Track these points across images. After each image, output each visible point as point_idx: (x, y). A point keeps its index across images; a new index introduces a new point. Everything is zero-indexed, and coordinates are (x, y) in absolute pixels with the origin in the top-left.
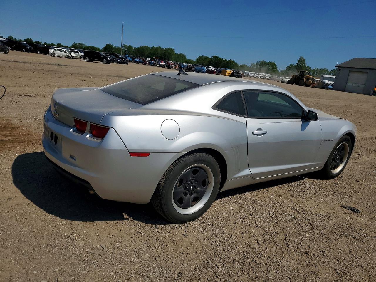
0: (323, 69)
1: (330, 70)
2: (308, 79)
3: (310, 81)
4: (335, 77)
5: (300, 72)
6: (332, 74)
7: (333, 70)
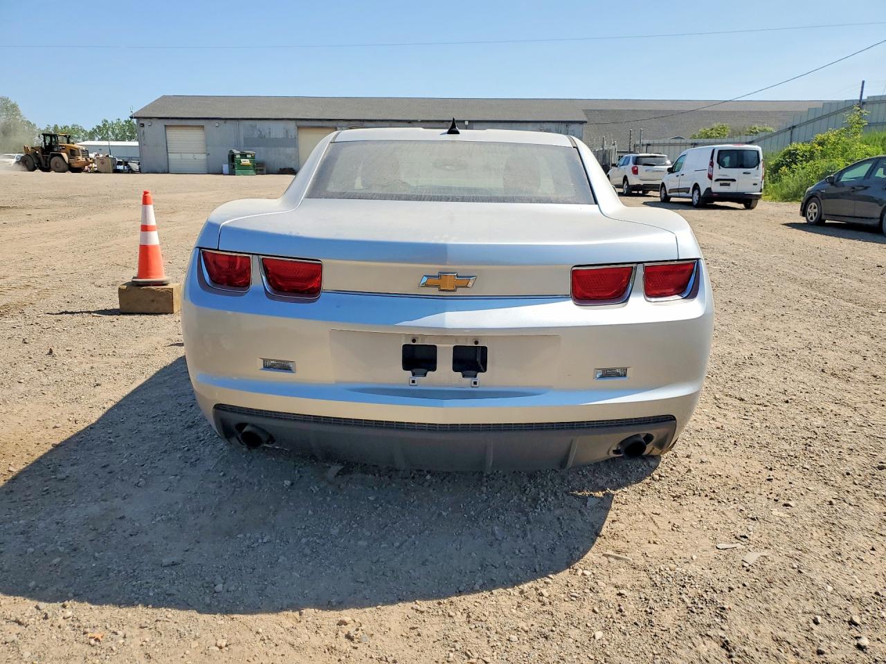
0: (70, 127)
1: (89, 129)
2: (73, 153)
3: (81, 159)
4: (136, 144)
5: (44, 138)
6: (97, 139)
7: (95, 128)
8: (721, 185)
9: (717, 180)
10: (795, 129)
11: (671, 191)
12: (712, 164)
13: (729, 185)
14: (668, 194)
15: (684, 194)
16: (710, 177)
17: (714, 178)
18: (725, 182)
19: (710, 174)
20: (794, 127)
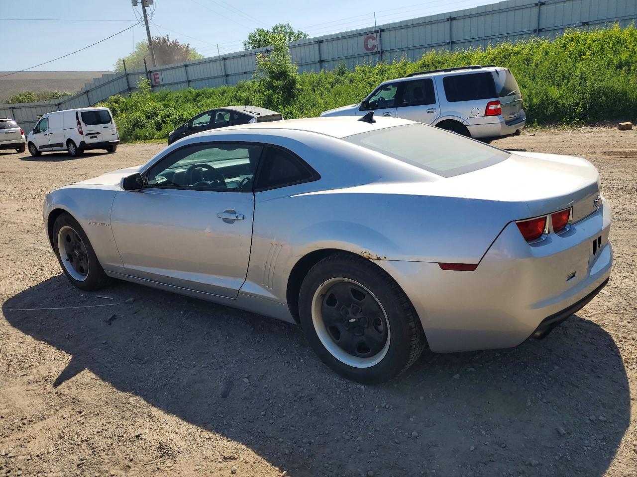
8: (91, 138)
9: (87, 135)
10: (89, 93)
11: (41, 147)
12: (79, 123)
13: (96, 137)
14: (39, 150)
15: (59, 148)
16: (81, 133)
17: (85, 133)
18: (94, 135)
19: (80, 130)
20: (88, 92)
